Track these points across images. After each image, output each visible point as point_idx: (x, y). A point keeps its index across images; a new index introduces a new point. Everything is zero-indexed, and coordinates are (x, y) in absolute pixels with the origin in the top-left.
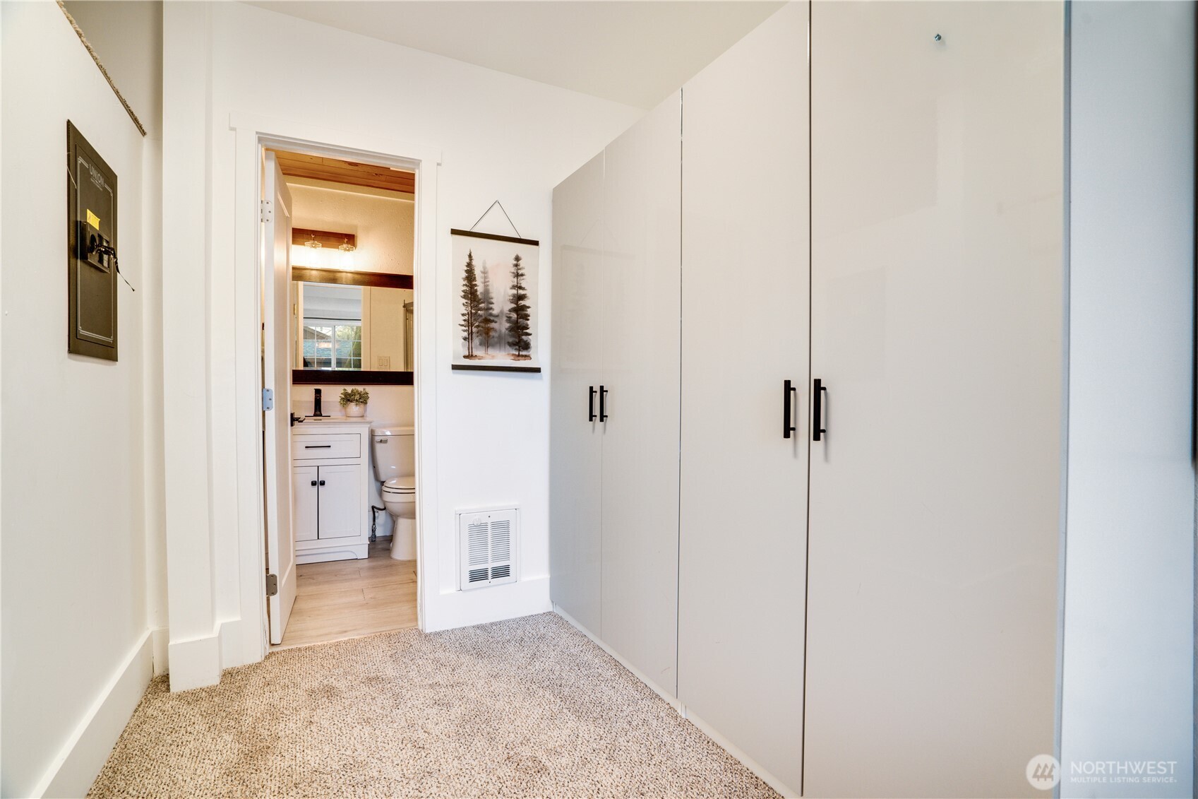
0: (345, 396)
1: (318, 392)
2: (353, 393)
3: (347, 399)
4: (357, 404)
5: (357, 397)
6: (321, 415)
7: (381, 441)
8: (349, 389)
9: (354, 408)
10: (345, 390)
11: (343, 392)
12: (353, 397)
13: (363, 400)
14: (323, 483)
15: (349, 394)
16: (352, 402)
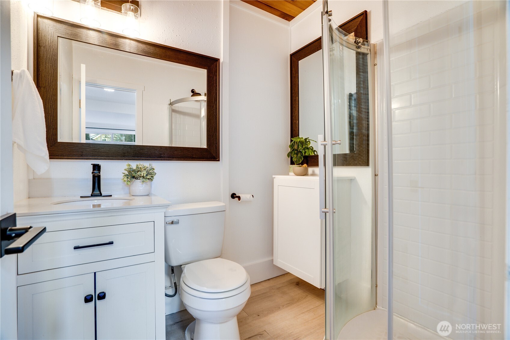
0: (129, 172)
1: (97, 168)
2: (139, 170)
3: (132, 175)
4: (143, 182)
5: (144, 173)
6: (101, 195)
7: (172, 223)
8: (134, 164)
9: (139, 186)
10: (129, 165)
11: (126, 167)
12: (139, 173)
13: (150, 176)
14: (102, 296)
15: (134, 171)
16: (137, 178)
